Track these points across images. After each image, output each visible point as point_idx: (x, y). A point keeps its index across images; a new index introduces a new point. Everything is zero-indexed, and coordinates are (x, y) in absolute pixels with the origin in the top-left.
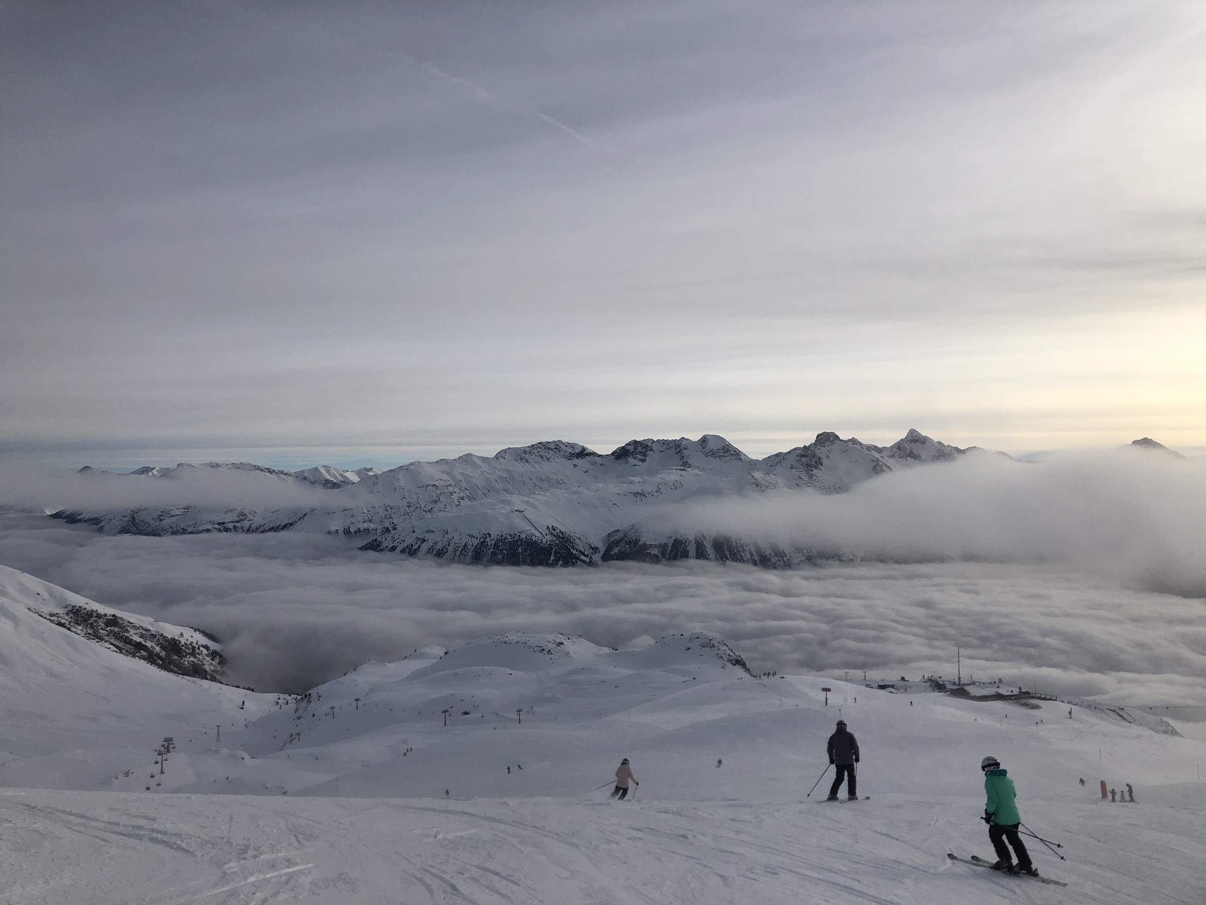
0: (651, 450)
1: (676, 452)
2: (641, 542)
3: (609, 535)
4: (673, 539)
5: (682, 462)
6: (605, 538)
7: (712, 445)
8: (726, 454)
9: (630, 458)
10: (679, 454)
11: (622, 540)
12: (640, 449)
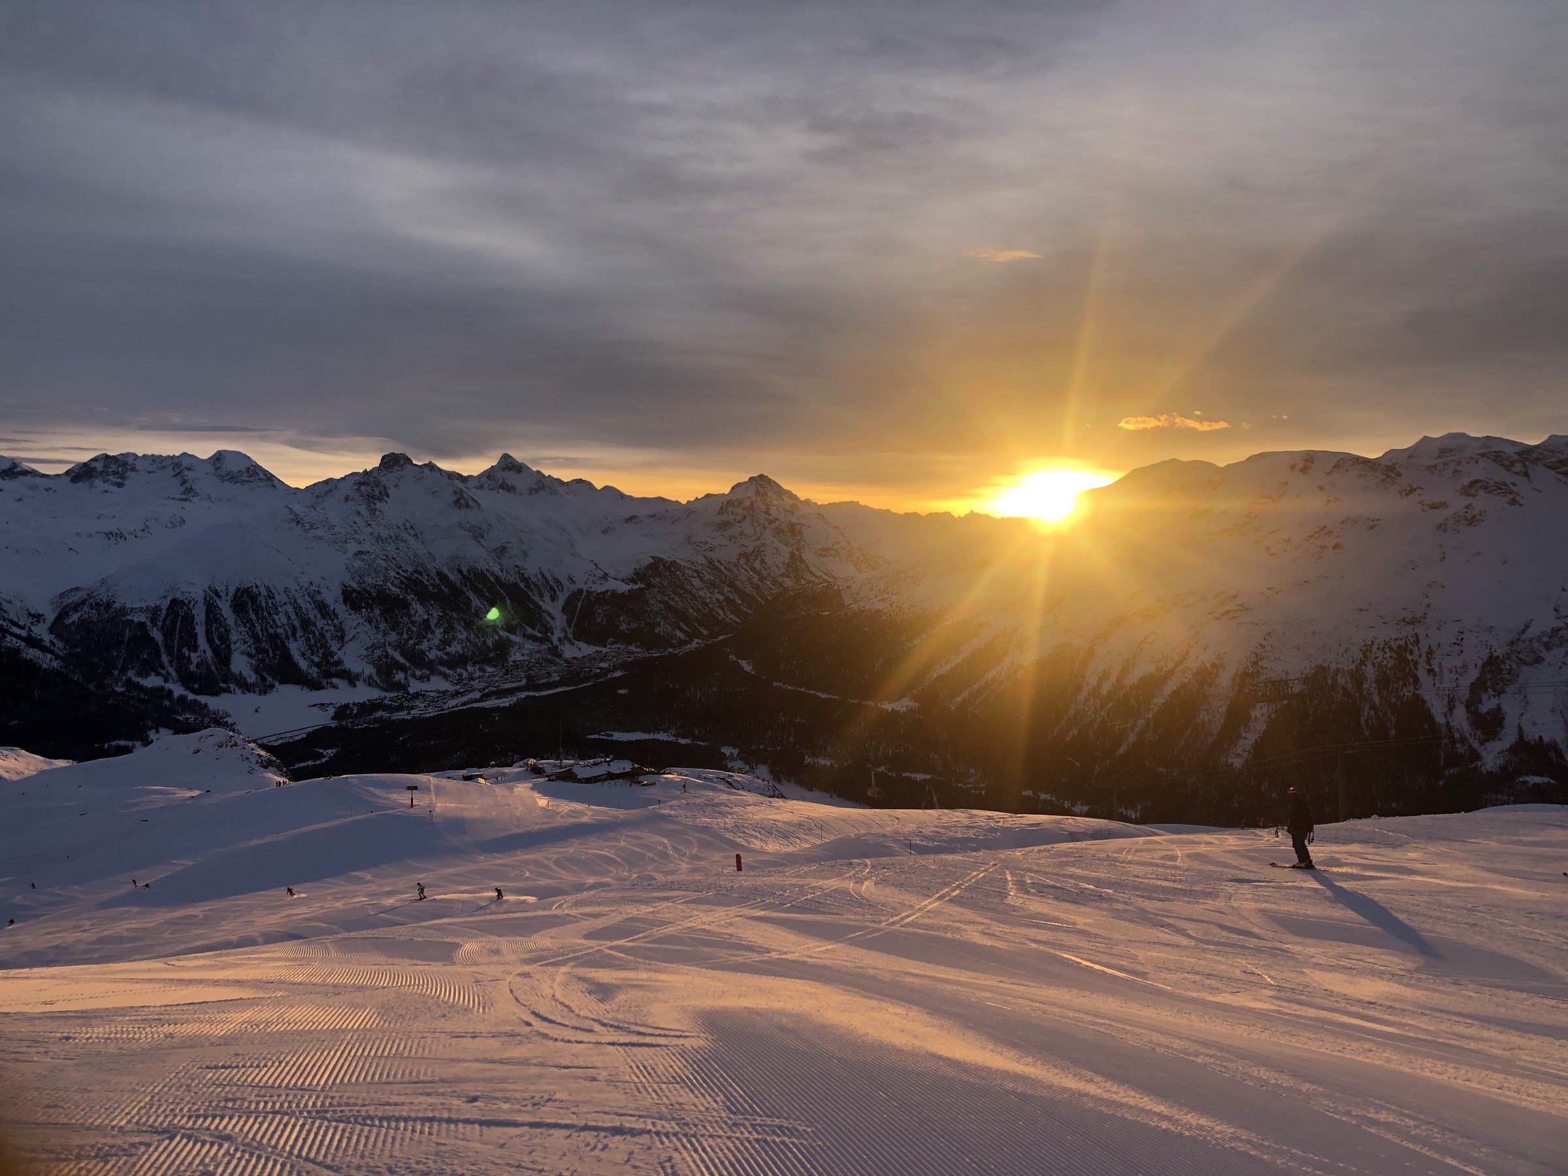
0: (134, 469)
1: (173, 473)
2: (117, 605)
3: (62, 595)
4: (169, 598)
5: (183, 488)
6: (55, 600)
7: (230, 466)
8: (252, 479)
9: (98, 480)
10: (179, 477)
11: (83, 602)
12: (113, 467)
